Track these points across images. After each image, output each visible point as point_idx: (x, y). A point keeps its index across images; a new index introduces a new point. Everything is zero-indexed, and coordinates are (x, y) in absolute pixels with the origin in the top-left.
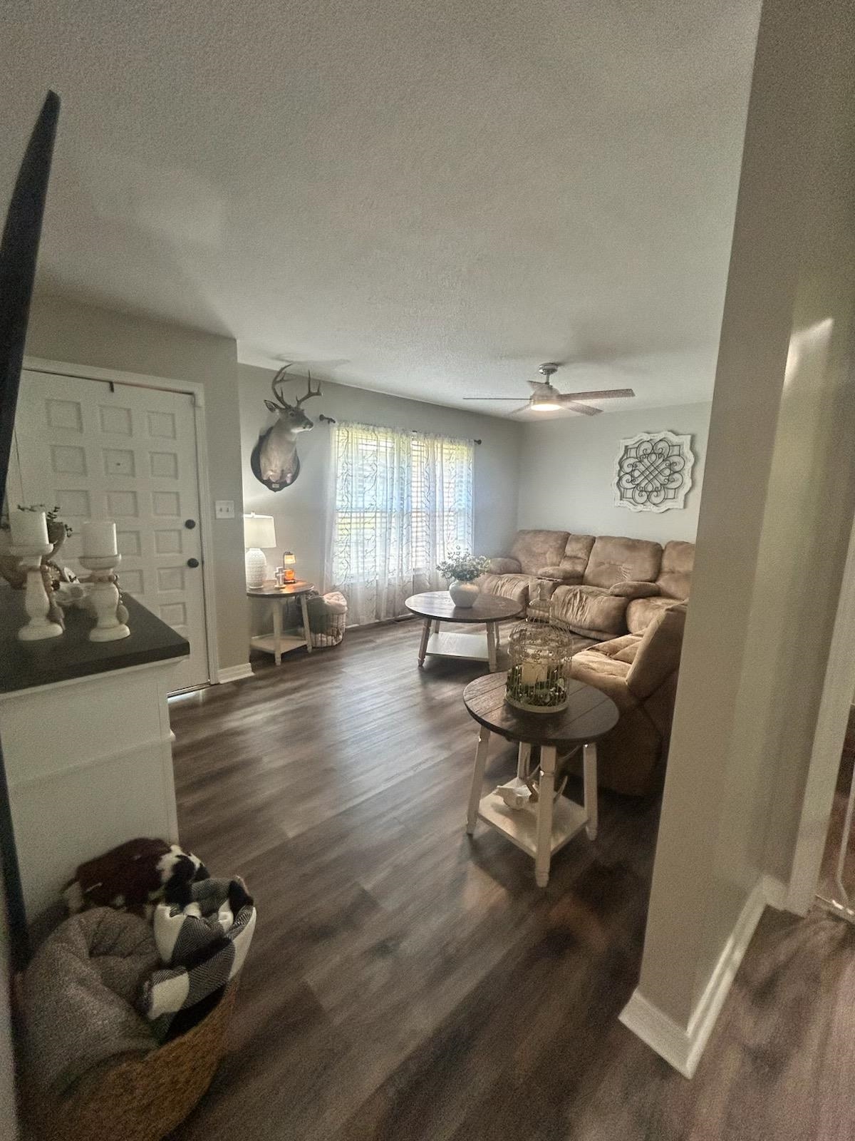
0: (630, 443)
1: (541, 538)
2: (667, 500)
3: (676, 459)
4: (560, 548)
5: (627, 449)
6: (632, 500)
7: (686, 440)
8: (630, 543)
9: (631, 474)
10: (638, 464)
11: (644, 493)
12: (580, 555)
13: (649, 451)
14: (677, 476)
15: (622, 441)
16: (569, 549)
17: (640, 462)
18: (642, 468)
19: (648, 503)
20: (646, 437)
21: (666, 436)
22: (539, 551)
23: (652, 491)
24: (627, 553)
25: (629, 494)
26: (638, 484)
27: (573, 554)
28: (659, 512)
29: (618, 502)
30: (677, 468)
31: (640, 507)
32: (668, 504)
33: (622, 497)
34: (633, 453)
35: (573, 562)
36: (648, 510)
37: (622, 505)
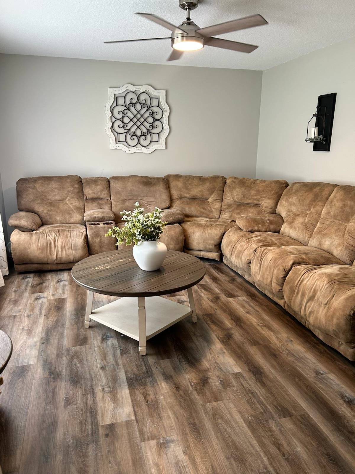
0: (118, 92)
1: (54, 185)
2: (153, 143)
3: (155, 109)
4: (79, 192)
5: (116, 98)
6: (125, 143)
7: (162, 94)
8: (145, 180)
9: (122, 120)
10: (126, 111)
11: (134, 137)
12: (102, 196)
13: (134, 101)
14: (157, 123)
15: (111, 90)
16: (89, 192)
17: (129, 109)
18: (129, 114)
19: (139, 145)
20: (132, 88)
21: (147, 89)
22: (57, 198)
23: (141, 136)
24: (146, 189)
25: (122, 138)
26: (129, 130)
27: (95, 196)
28: (148, 153)
29: (114, 145)
30: (158, 117)
31: (133, 150)
32: (154, 146)
33: (118, 140)
34: (121, 101)
35: (98, 204)
36: (140, 151)
37: (118, 148)
